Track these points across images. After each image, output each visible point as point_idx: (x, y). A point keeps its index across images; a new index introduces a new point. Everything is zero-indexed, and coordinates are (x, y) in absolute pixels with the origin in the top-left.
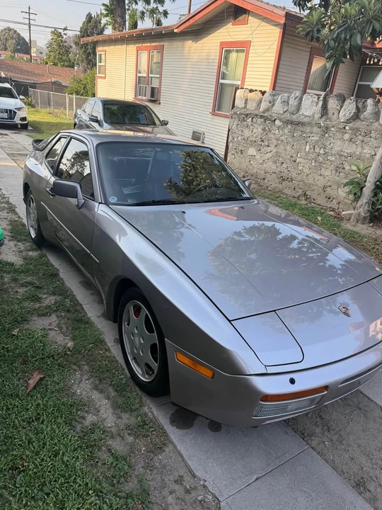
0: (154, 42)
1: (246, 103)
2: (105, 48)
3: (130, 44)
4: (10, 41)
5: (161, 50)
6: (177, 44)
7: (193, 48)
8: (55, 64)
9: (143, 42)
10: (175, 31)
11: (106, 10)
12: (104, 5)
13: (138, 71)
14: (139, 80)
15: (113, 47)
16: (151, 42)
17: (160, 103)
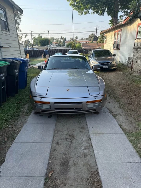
0: (119, 29)
1: (138, 44)
2: (107, 34)
3: (113, 31)
4: (92, 38)
5: (121, 31)
6: (125, 28)
7: (130, 28)
8: (100, 42)
9: (116, 30)
10: (123, 24)
11: (110, 22)
12: (110, 20)
13: (115, 39)
14: (115, 42)
15: (109, 33)
16: (118, 29)
17: (120, 49)
